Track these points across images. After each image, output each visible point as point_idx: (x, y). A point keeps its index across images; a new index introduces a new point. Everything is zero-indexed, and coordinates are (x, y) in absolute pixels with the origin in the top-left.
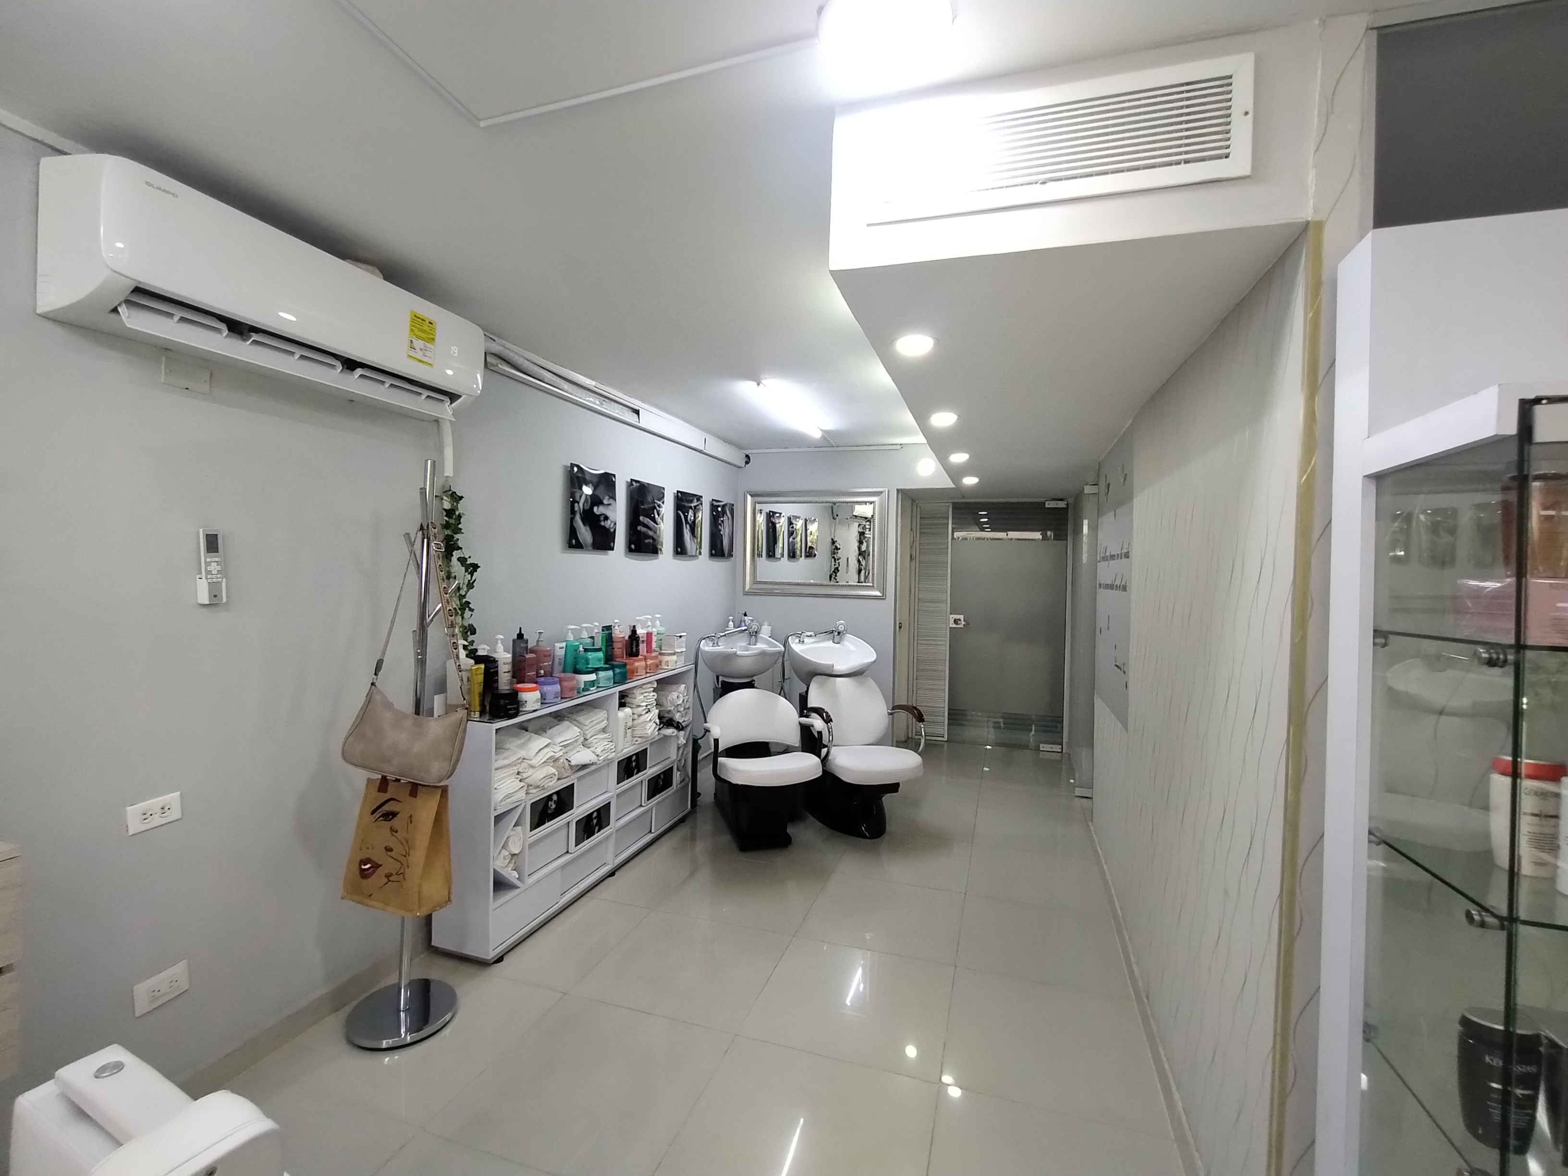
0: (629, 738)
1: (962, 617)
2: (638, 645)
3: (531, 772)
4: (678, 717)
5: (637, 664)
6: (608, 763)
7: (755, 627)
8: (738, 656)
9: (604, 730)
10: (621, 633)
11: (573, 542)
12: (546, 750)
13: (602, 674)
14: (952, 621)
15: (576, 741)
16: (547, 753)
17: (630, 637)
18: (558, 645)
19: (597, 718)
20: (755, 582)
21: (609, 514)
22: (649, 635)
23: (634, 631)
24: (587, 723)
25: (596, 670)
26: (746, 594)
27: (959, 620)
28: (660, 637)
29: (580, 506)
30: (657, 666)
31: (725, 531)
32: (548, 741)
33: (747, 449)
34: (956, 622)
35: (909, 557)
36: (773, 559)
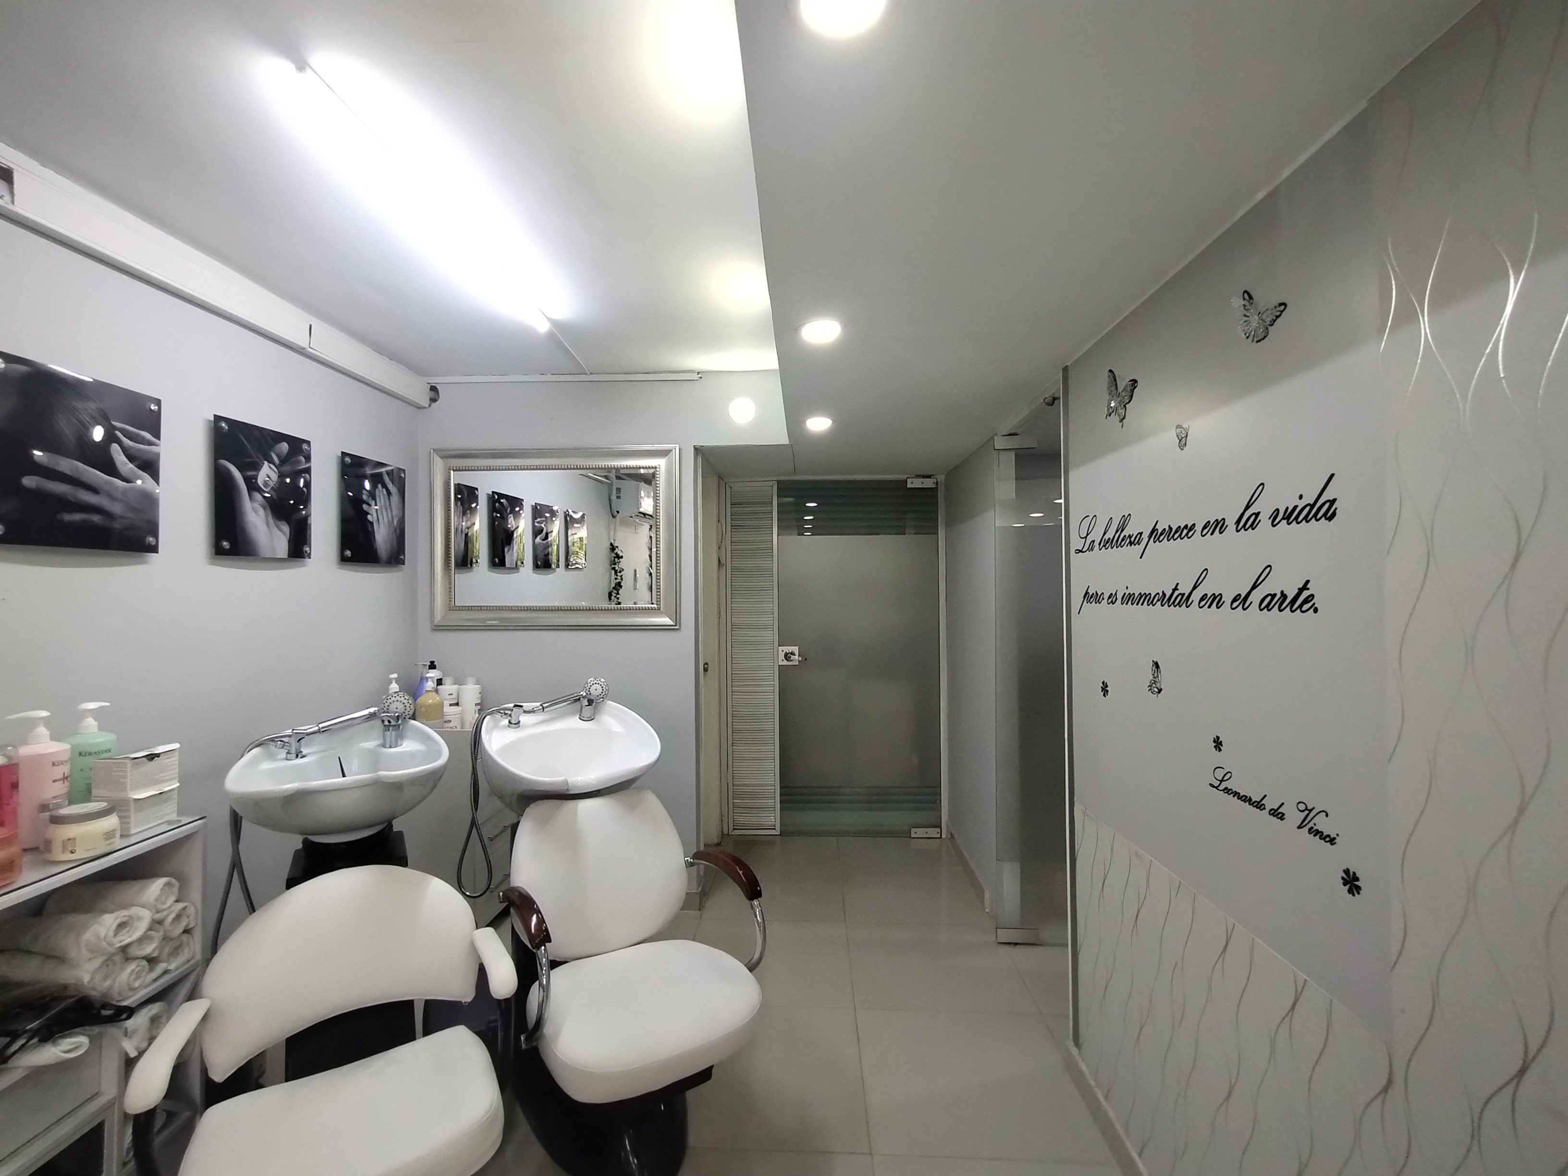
1: (796, 649)
14: (782, 656)
20: (452, 607)
26: (438, 628)
27: (793, 654)
31: (380, 516)
33: (434, 380)
34: (787, 656)
35: (716, 562)
36: (502, 570)
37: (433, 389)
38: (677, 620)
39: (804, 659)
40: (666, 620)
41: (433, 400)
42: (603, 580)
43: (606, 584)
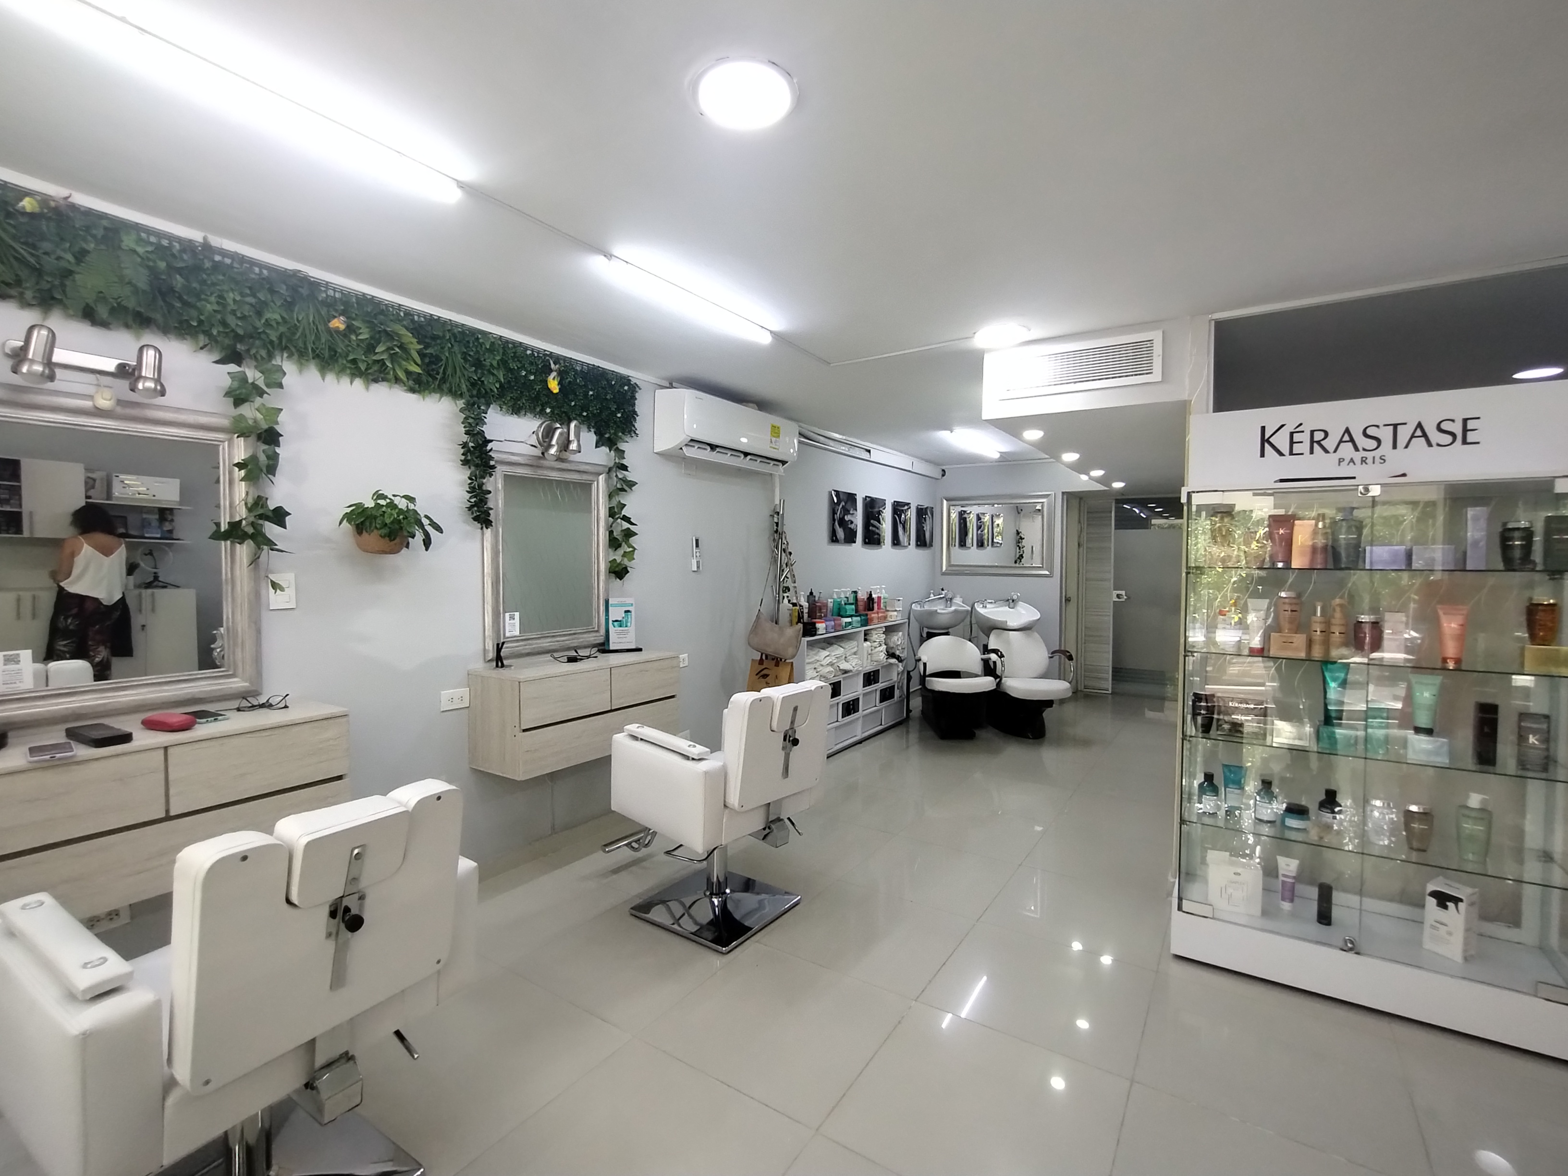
0: (869, 661)
2: (873, 604)
3: (821, 668)
4: (898, 653)
5: (873, 615)
6: (858, 674)
7: (950, 596)
8: (939, 613)
9: (855, 653)
10: (862, 596)
11: (834, 539)
12: (828, 658)
13: (855, 619)
14: (1115, 596)
15: (842, 656)
16: (828, 660)
17: (868, 599)
18: (830, 600)
19: (851, 646)
20: (949, 564)
21: (852, 519)
22: (879, 598)
23: (871, 595)
24: (847, 647)
25: (851, 616)
26: (944, 574)
27: (1122, 595)
28: (886, 600)
29: (837, 516)
30: (885, 618)
31: (927, 528)
32: (828, 653)
33: (944, 468)
34: (1118, 596)
35: (1076, 544)
36: (964, 548)
37: (943, 471)
38: (1051, 571)
39: (1129, 598)
40: (1047, 573)
41: (943, 475)
42: (1013, 553)
43: (1014, 555)
